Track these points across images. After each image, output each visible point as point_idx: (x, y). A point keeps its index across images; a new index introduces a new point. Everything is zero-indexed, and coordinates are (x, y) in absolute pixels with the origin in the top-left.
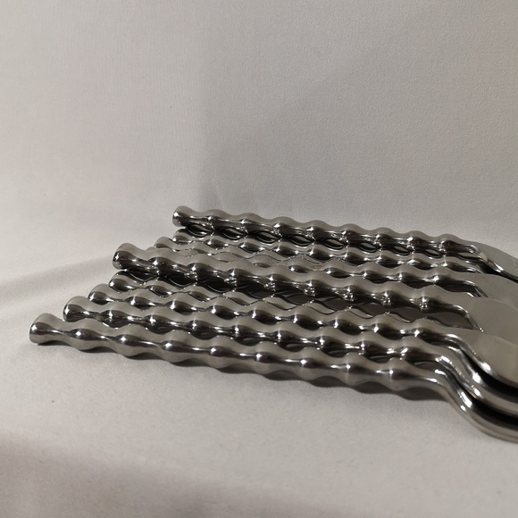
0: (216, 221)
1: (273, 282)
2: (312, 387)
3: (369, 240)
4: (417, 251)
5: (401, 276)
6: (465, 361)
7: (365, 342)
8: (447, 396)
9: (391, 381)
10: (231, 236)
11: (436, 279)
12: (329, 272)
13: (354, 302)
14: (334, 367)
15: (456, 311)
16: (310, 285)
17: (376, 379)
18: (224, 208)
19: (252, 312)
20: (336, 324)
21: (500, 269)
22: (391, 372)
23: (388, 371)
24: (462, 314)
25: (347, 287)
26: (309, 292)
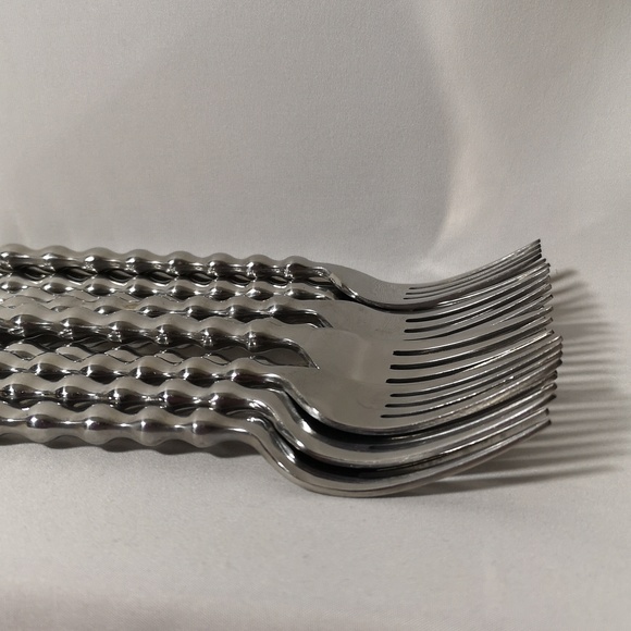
0: (12, 258)
1: (69, 328)
2: (105, 453)
3: (200, 269)
4: (260, 279)
5: (232, 309)
6: (290, 404)
7: (169, 392)
8: (260, 449)
9: (195, 436)
10: (34, 275)
11: (274, 310)
12: (147, 311)
13: (170, 345)
14: (123, 425)
15: (286, 346)
16: (115, 328)
17: (178, 436)
18: (28, 243)
19: (35, 367)
20: (139, 373)
21: (355, 294)
22: (195, 426)
23: (191, 424)
24: (295, 348)
25: (159, 328)
26: (114, 337)
